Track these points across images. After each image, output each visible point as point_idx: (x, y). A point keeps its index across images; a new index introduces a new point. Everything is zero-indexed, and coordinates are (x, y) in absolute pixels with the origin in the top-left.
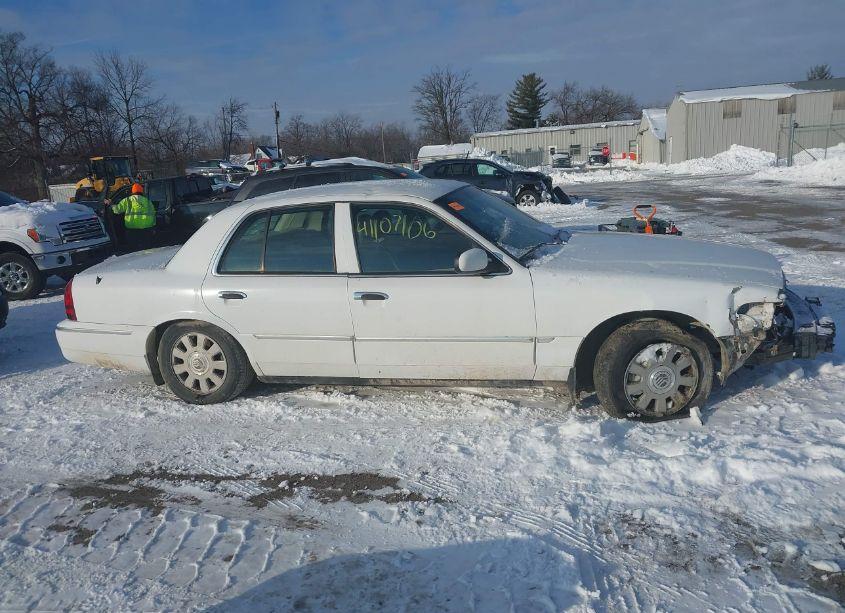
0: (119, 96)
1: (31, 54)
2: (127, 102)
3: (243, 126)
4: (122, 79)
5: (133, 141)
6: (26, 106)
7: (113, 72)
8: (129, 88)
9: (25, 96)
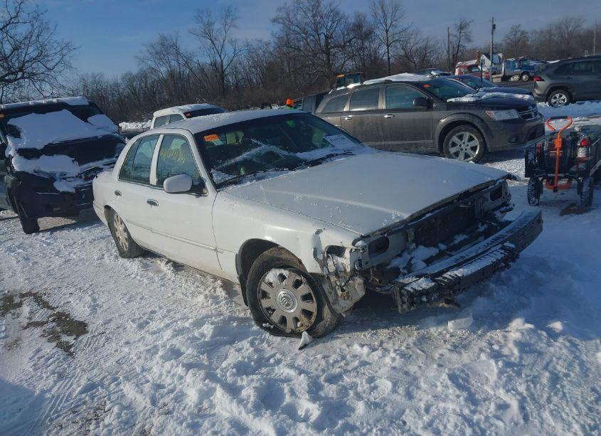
0: (383, 28)
1: (328, 8)
2: (387, 31)
3: (469, 40)
4: (385, 17)
5: (389, 59)
6: (323, 43)
7: (380, 12)
8: (389, 22)
9: (322, 37)
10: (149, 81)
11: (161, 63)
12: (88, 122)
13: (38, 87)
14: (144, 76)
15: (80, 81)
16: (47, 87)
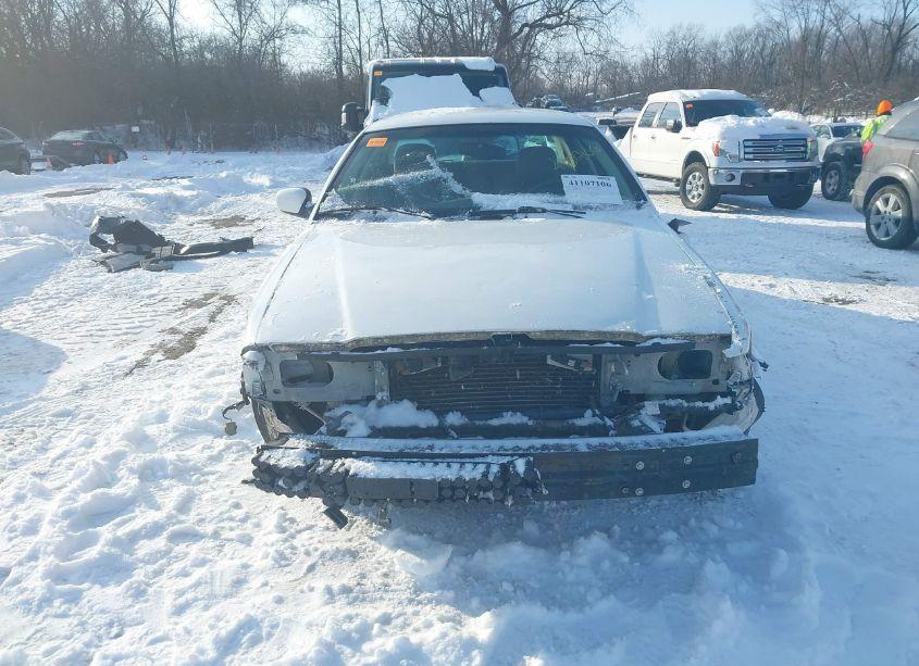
10: (770, 44)
11: (793, 14)
12: (478, 95)
13: (582, 39)
14: (762, 34)
15: (668, 35)
16: (593, 39)
